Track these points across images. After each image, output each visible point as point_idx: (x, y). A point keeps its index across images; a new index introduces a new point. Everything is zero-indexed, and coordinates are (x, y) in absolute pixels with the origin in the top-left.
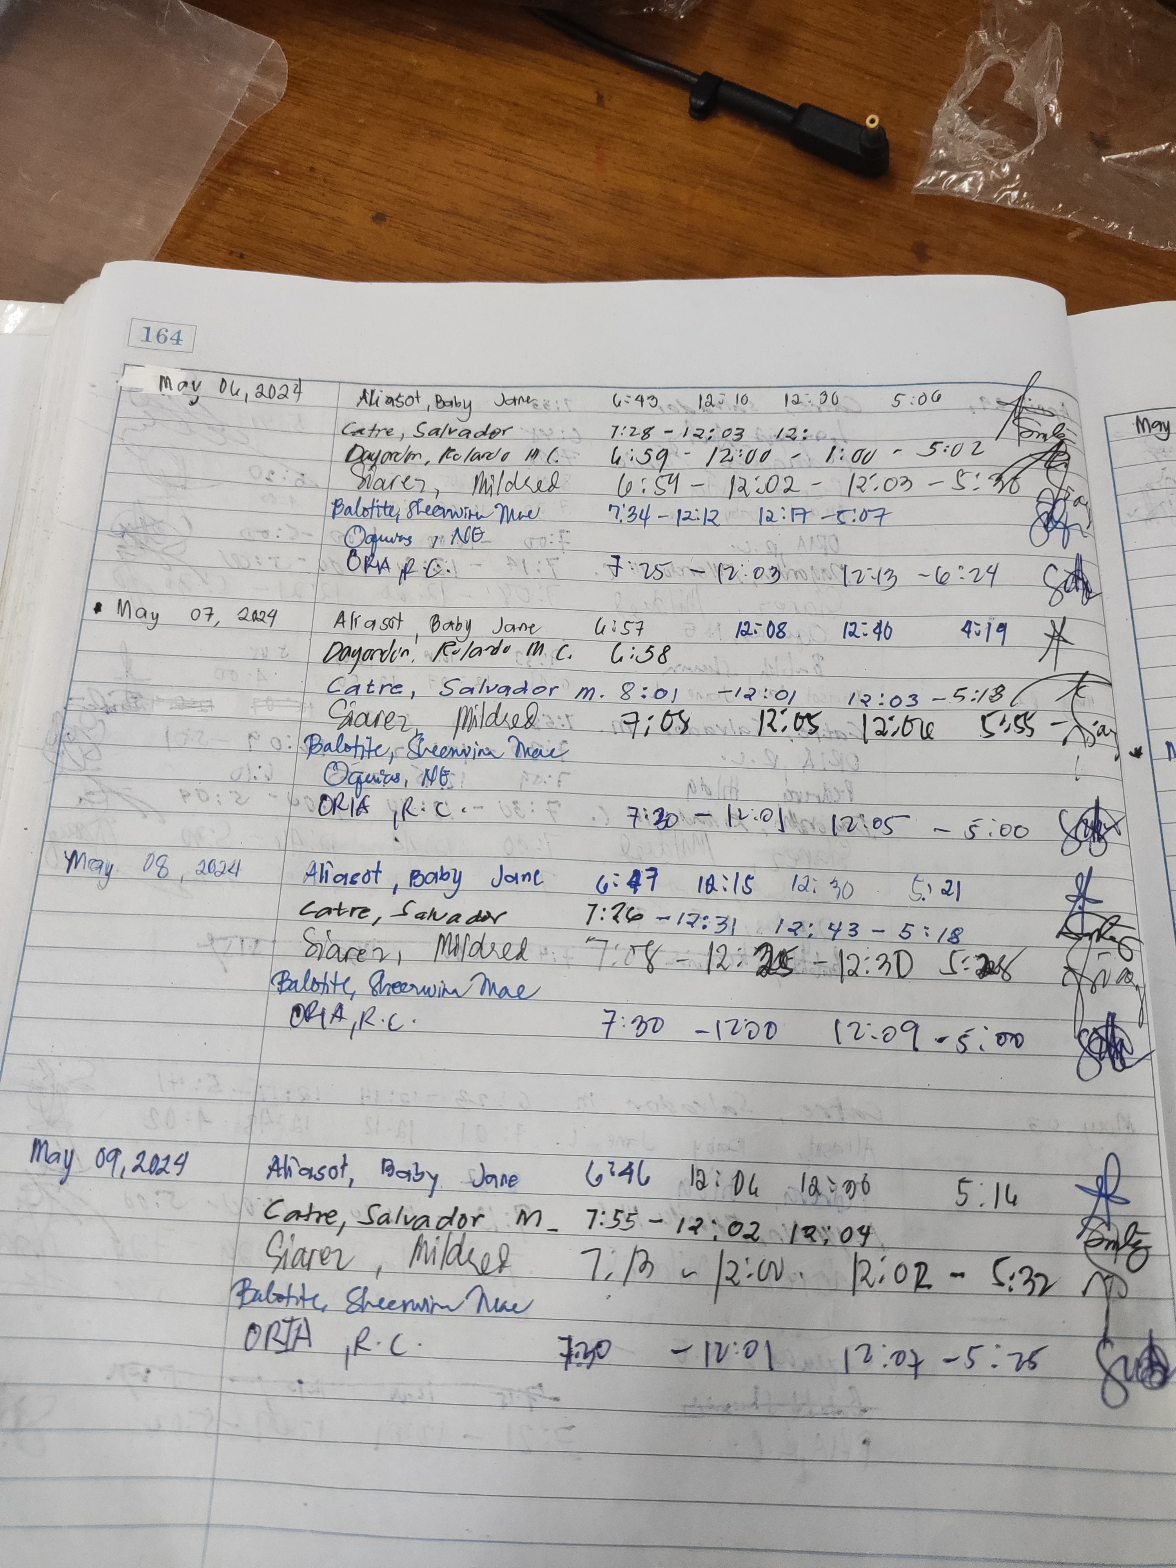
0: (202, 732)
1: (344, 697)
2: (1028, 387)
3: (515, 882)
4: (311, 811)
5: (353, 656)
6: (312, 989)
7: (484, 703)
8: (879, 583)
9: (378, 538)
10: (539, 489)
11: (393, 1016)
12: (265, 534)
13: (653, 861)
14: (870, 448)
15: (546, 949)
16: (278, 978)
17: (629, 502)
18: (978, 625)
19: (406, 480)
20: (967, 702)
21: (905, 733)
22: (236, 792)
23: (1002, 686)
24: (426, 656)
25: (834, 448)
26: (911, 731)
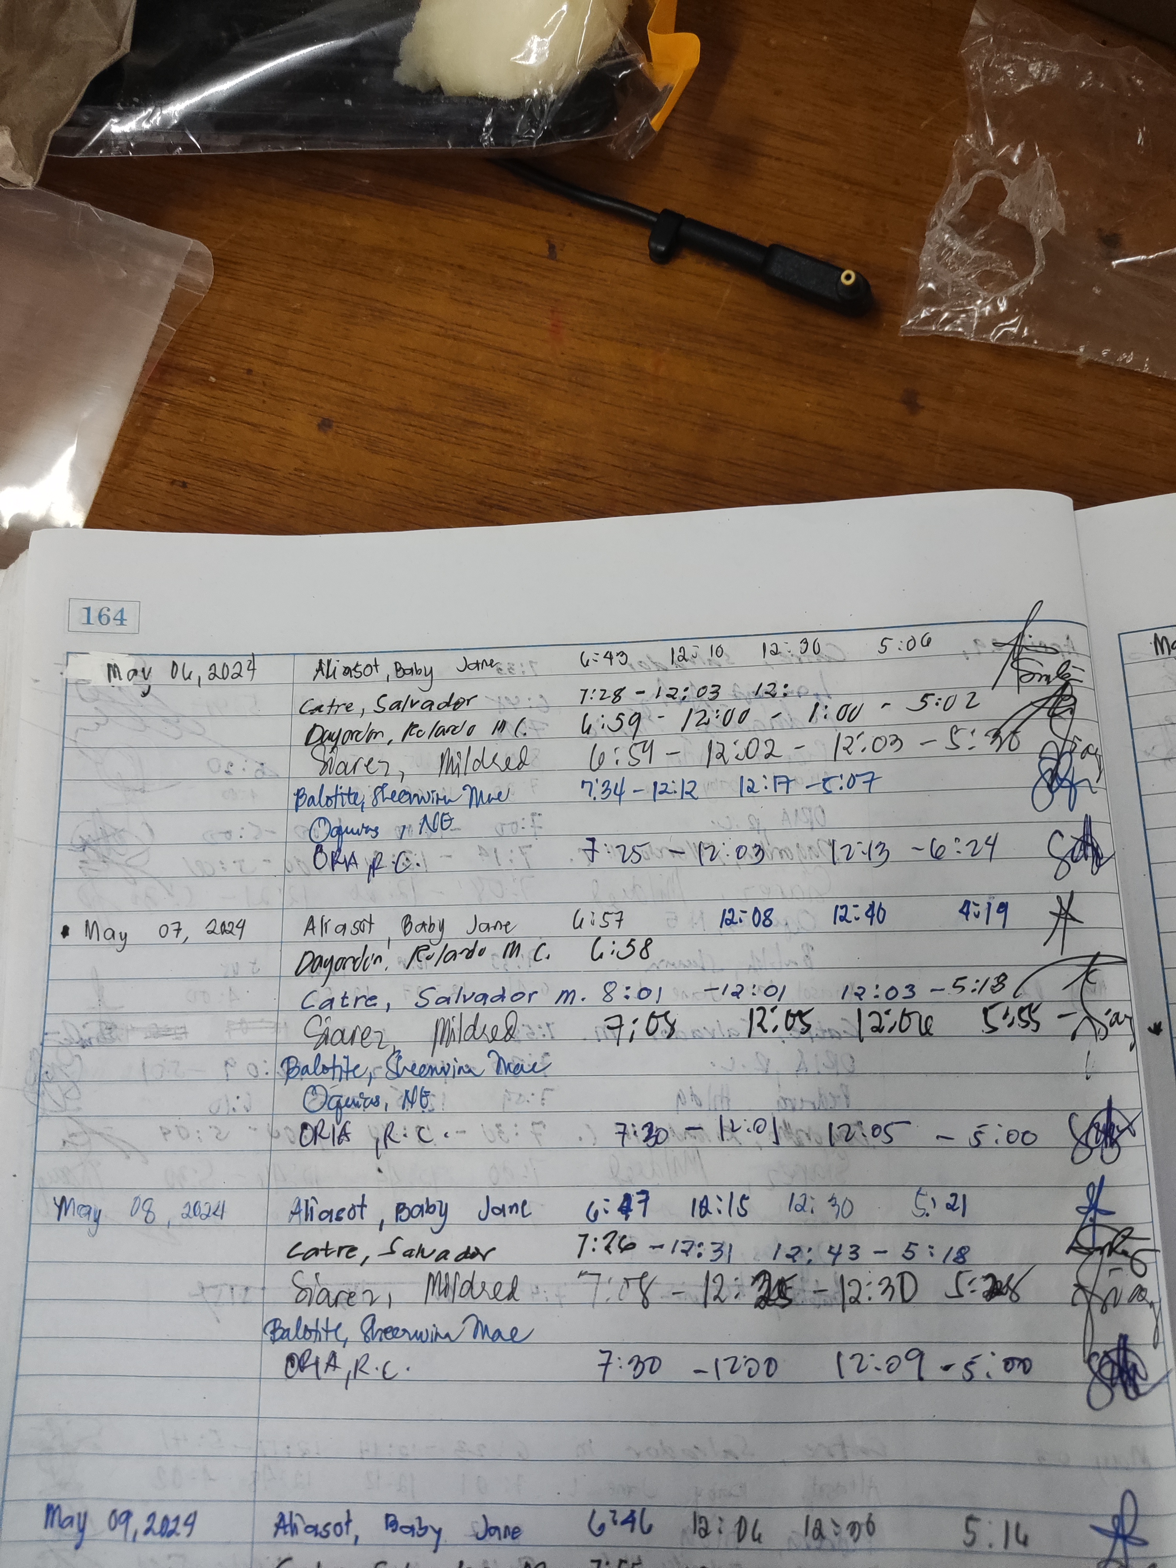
0: (178, 1062)
1: (319, 1013)
2: (1028, 622)
3: (502, 1214)
4: (292, 1142)
5: (325, 967)
6: (304, 1337)
7: (461, 1014)
8: (870, 859)
9: (343, 830)
10: (507, 767)
11: (387, 1363)
12: (228, 835)
13: (643, 1182)
14: (856, 702)
15: (537, 1288)
16: (270, 1327)
17: (602, 776)
18: (978, 905)
19: (369, 762)
20: (967, 995)
21: (903, 1028)
22: (216, 1127)
23: (1004, 974)
24: (399, 963)
25: (817, 705)
26: (909, 1026)
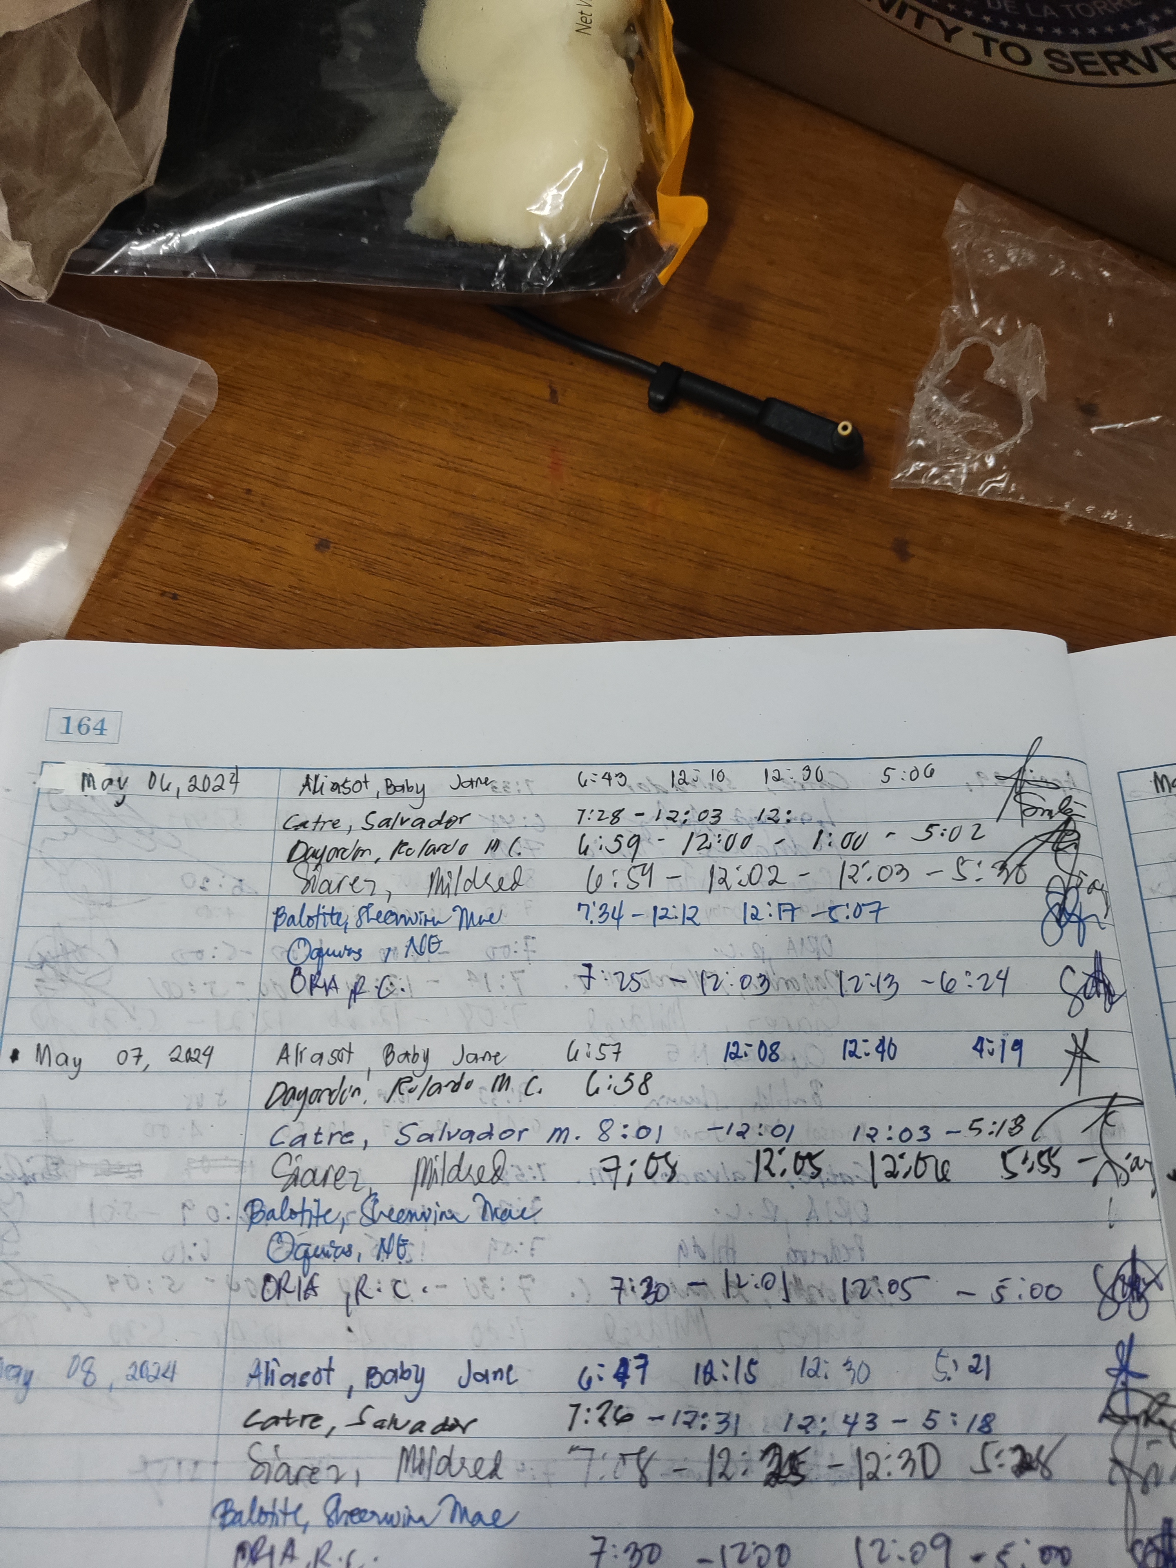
0: (130, 1204)
1: (290, 1150)
2: (1029, 757)
3: (485, 1381)
4: (253, 1296)
5: (298, 1099)
6: (258, 1521)
7: (445, 1152)
8: (879, 992)
9: (324, 952)
10: (500, 888)
11: (351, 1553)
12: (199, 955)
13: (641, 1345)
14: (860, 831)
15: (523, 1464)
16: (220, 1510)
17: (599, 899)
18: (991, 1042)
19: (355, 881)
20: (984, 1138)
21: (919, 1173)
22: (169, 1278)
23: (1021, 1116)
24: (379, 1095)
25: (821, 832)
26: (924, 1172)
